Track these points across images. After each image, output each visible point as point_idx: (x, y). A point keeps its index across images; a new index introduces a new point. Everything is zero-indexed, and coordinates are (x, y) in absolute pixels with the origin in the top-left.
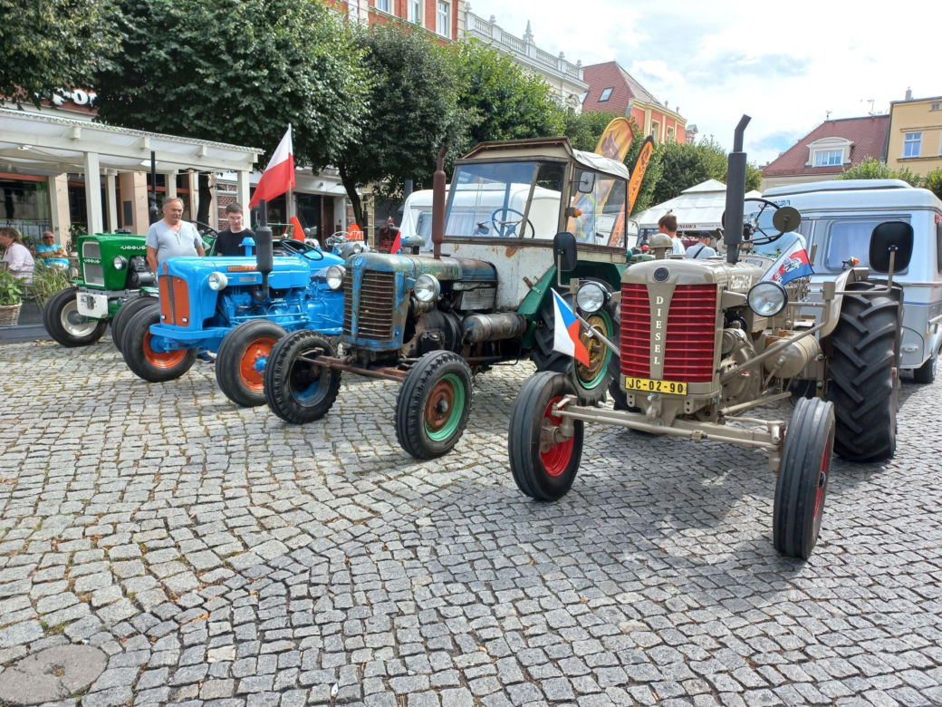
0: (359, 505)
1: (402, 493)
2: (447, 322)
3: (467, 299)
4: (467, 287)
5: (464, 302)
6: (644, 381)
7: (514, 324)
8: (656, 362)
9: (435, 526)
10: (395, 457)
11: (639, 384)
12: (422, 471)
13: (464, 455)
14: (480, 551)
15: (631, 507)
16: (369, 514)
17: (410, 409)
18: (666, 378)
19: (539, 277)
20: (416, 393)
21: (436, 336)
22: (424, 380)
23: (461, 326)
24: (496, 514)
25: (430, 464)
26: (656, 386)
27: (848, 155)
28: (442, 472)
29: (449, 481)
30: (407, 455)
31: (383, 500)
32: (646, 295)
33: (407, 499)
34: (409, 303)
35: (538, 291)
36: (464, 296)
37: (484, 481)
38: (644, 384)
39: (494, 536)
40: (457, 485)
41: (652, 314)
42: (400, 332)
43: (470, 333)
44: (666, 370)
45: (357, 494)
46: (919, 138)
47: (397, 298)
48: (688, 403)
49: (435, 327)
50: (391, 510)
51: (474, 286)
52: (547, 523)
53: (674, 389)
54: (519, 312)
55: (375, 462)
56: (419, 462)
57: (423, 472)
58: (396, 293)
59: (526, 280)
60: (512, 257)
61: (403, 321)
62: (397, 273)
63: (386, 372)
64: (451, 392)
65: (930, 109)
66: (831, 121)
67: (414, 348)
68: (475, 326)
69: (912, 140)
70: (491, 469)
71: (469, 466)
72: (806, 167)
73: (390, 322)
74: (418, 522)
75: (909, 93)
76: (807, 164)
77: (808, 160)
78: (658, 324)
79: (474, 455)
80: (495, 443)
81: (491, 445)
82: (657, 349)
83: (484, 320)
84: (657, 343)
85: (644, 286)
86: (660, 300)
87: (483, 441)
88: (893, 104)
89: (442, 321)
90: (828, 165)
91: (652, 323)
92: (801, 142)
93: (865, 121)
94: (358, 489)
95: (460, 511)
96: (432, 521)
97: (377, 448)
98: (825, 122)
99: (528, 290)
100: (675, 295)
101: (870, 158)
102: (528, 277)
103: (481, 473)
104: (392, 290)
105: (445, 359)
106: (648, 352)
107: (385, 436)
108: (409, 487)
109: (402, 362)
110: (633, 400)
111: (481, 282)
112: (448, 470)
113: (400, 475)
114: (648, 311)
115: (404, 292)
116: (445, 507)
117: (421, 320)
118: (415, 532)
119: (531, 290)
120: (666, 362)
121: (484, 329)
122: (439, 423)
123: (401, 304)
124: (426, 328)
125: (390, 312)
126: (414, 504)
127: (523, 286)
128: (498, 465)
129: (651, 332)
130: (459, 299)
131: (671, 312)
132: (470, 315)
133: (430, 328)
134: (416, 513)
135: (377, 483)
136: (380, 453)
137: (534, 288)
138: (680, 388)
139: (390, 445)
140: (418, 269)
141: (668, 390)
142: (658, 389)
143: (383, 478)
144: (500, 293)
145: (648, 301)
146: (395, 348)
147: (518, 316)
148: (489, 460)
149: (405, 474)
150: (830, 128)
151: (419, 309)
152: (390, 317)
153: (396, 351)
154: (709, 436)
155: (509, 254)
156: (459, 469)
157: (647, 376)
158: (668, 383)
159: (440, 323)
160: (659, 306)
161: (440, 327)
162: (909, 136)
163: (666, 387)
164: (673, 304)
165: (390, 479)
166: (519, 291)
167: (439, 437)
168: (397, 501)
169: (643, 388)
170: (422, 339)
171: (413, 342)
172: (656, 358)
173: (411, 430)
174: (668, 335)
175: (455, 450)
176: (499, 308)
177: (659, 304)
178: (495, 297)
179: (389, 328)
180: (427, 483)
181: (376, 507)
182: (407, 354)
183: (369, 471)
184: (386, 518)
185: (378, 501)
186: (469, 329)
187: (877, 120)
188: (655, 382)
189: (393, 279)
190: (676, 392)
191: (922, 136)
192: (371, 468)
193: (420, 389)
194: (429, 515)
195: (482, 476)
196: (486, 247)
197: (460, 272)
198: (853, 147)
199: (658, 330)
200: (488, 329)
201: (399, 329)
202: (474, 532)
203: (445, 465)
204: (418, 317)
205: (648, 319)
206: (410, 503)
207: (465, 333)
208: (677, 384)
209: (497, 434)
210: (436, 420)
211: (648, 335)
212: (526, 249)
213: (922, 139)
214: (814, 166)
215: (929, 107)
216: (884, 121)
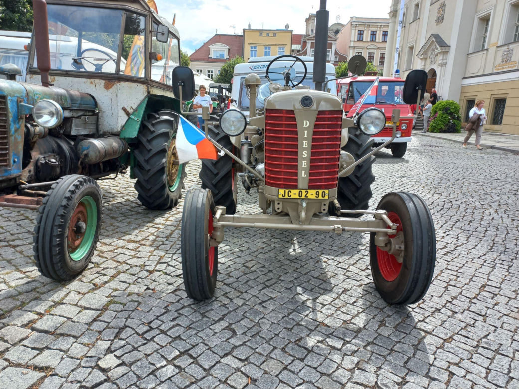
0: (18, 365)
1: (65, 330)
2: (60, 146)
3: (77, 126)
4: (76, 115)
5: (74, 128)
6: (294, 191)
7: (119, 146)
8: (303, 175)
9: (123, 364)
10: (34, 285)
11: (290, 194)
12: (72, 294)
13: (103, 266)
14: (192, 383)
15: (268, 286)
16: (38, 375)
17: (54, 239)
18: (311, 187)
19: (135, 107)
20: (59, 221)
21: (54, 160)
22: (65, 207)
23: (75, 150)
24: (174, 326)
25: (75, 285)
26: (304, 194)
27: (227, 54)
28: (92, 290)
29: (105, 300)
30: (48, 280)
31: (47, 348)
32: (294, 119)
33: (74, 336)
34: (25, 129)
35: (136, 119)
36: (74, 121)
37: (134, 289)
38: (294, 194)
39: (191, 356)
40: (116, 303)
41: (299, 136)
42: (18, 158)
43: (86, 155)
44: (310, 181)
45: (7, 349)
47: (12, 124)
48: (325, 205)
49: (49, 152)
50: (62, 358)
51: (81, 113)
52: (224, 324)
53: (318, 195)
54: (122, 136)
55: (10, 297)
56: (64, 286)
57: (73, 297)
58: (11, 118)
59: (124, 110)
60: (111, 90)
61: (21, 147)
62: (9, 98)
63: (8, 200)
64: (85, 211)
65: (259, 35)
66: (218, 35)
67: (32, 172)
68: (91, 149)
69: (253, 50)
70: (134, 275)
71: (114, 277)
72: (209, 58)
73: (6, 149)
74: (102, 364)
75: (249, 26)
76: (209, 56)
77: (209, 55)
78: (305, 144)
79: (111, 264)
80: (122, 247)
81: (120, 250)
82: (304, 164)
83: (98, 143)
84: (304, 159)
85: (292, 112)
86: (306, 124)
87: (111, 248)
88: (244, 30)
89: (55, 146)
90: (219, 58)
91: (299, 144)
92: (205, 44)
93: (233, 37)
94: (7, 341)
95: (138, 334)
96: (118, 357)
97: (6, 277)
98: (216, 35)
99: (126, 118)
100: (318, 119)
101: (238, 56)
102: (126, 107)
103: (128, 281)
104: (6, 115)
105: (81, 183)
106: (296, 167)
107: (9, 262)
108: (68, 318)
109: (25, 188)
110: (280, 206)
111: (86, 111)
112: (97, 287)
113: (51, 307)
114: (296, 132)
115: (18, 118)
116: (119, 333)
117: (36, 145)
118: (105, 380)
119: (129, 118)
120: (311, 174)
121: (99, 152)
122: (77, 243)
123: (16, 130)
124: (41, 153)
125: (6, 138)
126: (85, 340)
127: (122, 113)
128: (138, 269)
129: (299, 150)
130: (68, 125)
131: (315, 133)
132: (82, 140)
133: (45, 153)
134: (92, 352)
135: (29, 325)
136: (13, 284)
137: (132, 117)
138: (324, 194)
139: (20, 271)
140: (31, 95)
141: (314, 197)
142: (306, 196)
143: (33, 316)
144: (101, 120)
145: (296, 125)
146: (15, 175)
147: (121, 139)
148: (128, 267)
149: (56, 304)
150: (218, 39)
151: (35, 134)
152: (6, 144)
153: (15, 178)
154: (347, 228)
155: (107, 87)
156: (106, 282)
157: (296, 187)
158: (314, 191)
159: (53, 147)
160: (306, 128)
161: (53, 152)
162: (252, 48)
163: (312, 194)
164: (316, 126)
165: (41, 315)
166: (119, 118)
167: (78, 256)
168: (65, 343)
169: (293, 197)
170: (39, 164)
171: (31, 167)
172: (303, 172)
173: (56, 259)
174: (312, 152)
175: (92, 263)
176: (101, 132)
177: (306, 126)
178: (97, 124)
179: (5, 155)
180: (86, 308)
181: (42, 360)
182: (26, 179)
183: (10, 311)
184: (63, 372)
185: (41, 350)
186: (85, 152)
187: (238, 37)
188: (304, 191)
189: (5, 103)
190: (320, 197)
191: (257, 48)
192: (12, 306)
193: (62, 216)
194: (109, 351)
195: (130, 284)
196: (84, 80)
197: (69, 100)
198: (229, 50)
199: (305, 149)
200: (103, 151)
201: (16, 155)
202: (170, 358)
203: (90, 282)
204: (35, 142)
205: (296, 139)
206: (79, 340)
207: (83, 156)
208: (321, 191)
209: (119, 239)
210: (75, 241)
211: (296, 153)
212: (123, 84)
213: (257, 49)
214: (213, 58)
215: (259, 34)
216: (241, 38)
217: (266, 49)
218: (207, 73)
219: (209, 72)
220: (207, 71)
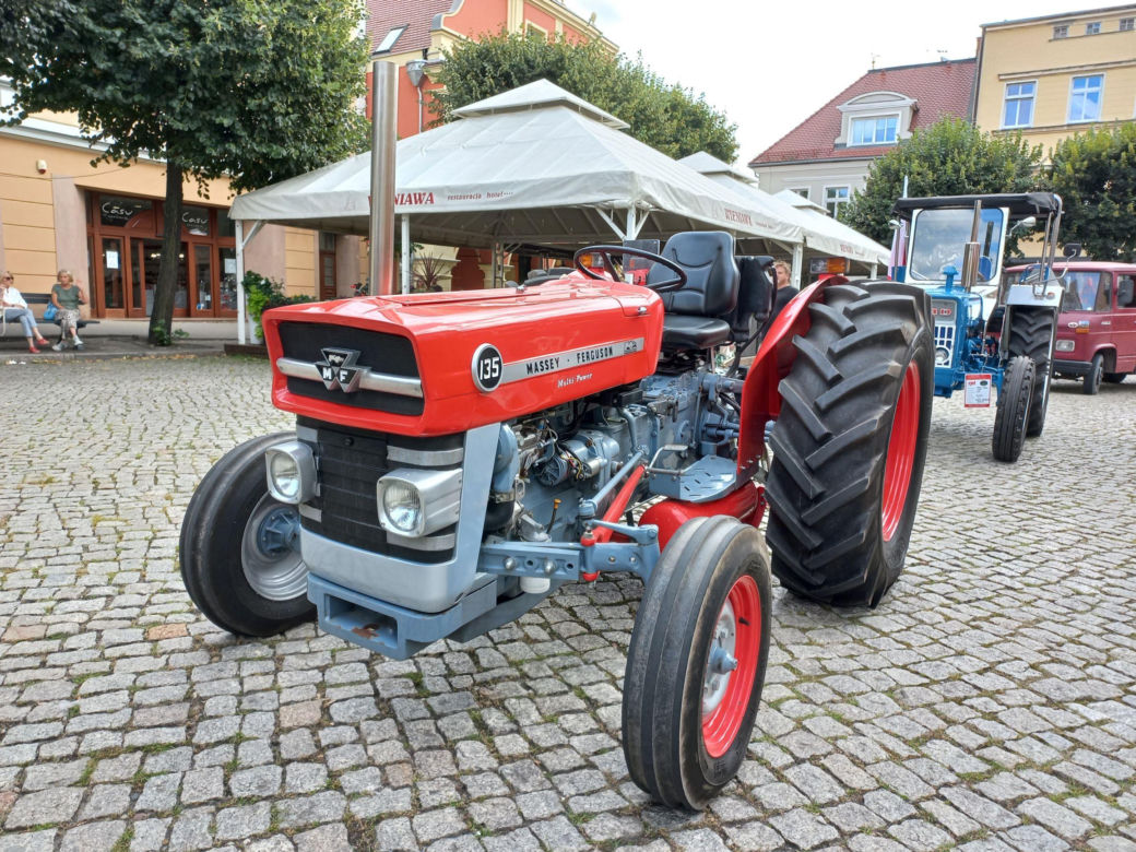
27: (907, 125)
46: (1030, 91)
65: (1052, 36)
66: (880, 70)
69: (1020, 96)
72: (836, 146)
76: (838, 141)
77: (839, 135)
88: (985, 28)
90: (874, 142)
93: (934, 68)
98: (870, 72)
150: (878, 79)
162: (1012, 88)
187: (954, 67)
198: (915, 111)
213: (1035, 93)
214: (850, 144)
215: (1049, 32)
216: (970, 70)
217: (1076, 86)
218: (825, 199)
219: (831, 193)
220: (825, 194)
